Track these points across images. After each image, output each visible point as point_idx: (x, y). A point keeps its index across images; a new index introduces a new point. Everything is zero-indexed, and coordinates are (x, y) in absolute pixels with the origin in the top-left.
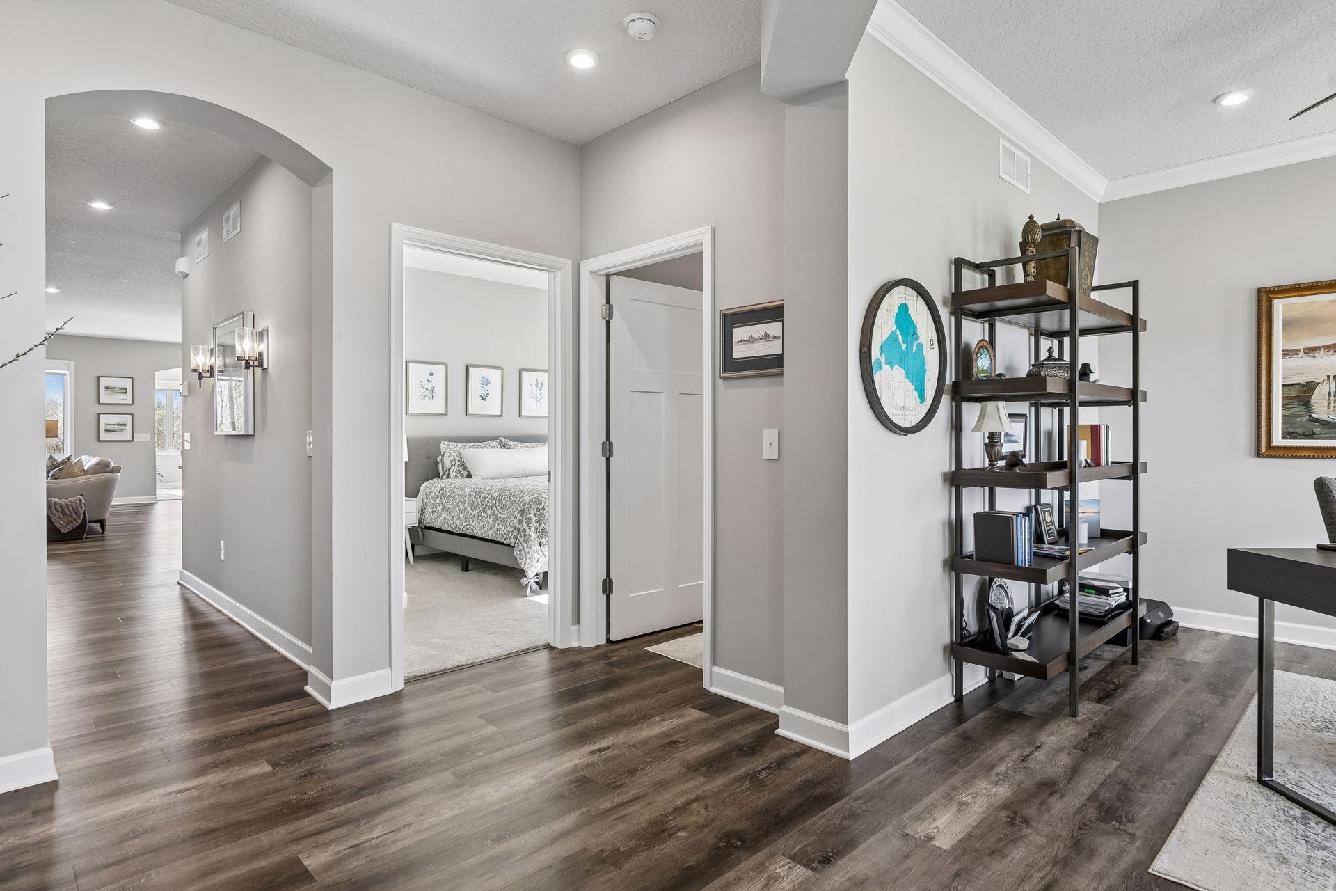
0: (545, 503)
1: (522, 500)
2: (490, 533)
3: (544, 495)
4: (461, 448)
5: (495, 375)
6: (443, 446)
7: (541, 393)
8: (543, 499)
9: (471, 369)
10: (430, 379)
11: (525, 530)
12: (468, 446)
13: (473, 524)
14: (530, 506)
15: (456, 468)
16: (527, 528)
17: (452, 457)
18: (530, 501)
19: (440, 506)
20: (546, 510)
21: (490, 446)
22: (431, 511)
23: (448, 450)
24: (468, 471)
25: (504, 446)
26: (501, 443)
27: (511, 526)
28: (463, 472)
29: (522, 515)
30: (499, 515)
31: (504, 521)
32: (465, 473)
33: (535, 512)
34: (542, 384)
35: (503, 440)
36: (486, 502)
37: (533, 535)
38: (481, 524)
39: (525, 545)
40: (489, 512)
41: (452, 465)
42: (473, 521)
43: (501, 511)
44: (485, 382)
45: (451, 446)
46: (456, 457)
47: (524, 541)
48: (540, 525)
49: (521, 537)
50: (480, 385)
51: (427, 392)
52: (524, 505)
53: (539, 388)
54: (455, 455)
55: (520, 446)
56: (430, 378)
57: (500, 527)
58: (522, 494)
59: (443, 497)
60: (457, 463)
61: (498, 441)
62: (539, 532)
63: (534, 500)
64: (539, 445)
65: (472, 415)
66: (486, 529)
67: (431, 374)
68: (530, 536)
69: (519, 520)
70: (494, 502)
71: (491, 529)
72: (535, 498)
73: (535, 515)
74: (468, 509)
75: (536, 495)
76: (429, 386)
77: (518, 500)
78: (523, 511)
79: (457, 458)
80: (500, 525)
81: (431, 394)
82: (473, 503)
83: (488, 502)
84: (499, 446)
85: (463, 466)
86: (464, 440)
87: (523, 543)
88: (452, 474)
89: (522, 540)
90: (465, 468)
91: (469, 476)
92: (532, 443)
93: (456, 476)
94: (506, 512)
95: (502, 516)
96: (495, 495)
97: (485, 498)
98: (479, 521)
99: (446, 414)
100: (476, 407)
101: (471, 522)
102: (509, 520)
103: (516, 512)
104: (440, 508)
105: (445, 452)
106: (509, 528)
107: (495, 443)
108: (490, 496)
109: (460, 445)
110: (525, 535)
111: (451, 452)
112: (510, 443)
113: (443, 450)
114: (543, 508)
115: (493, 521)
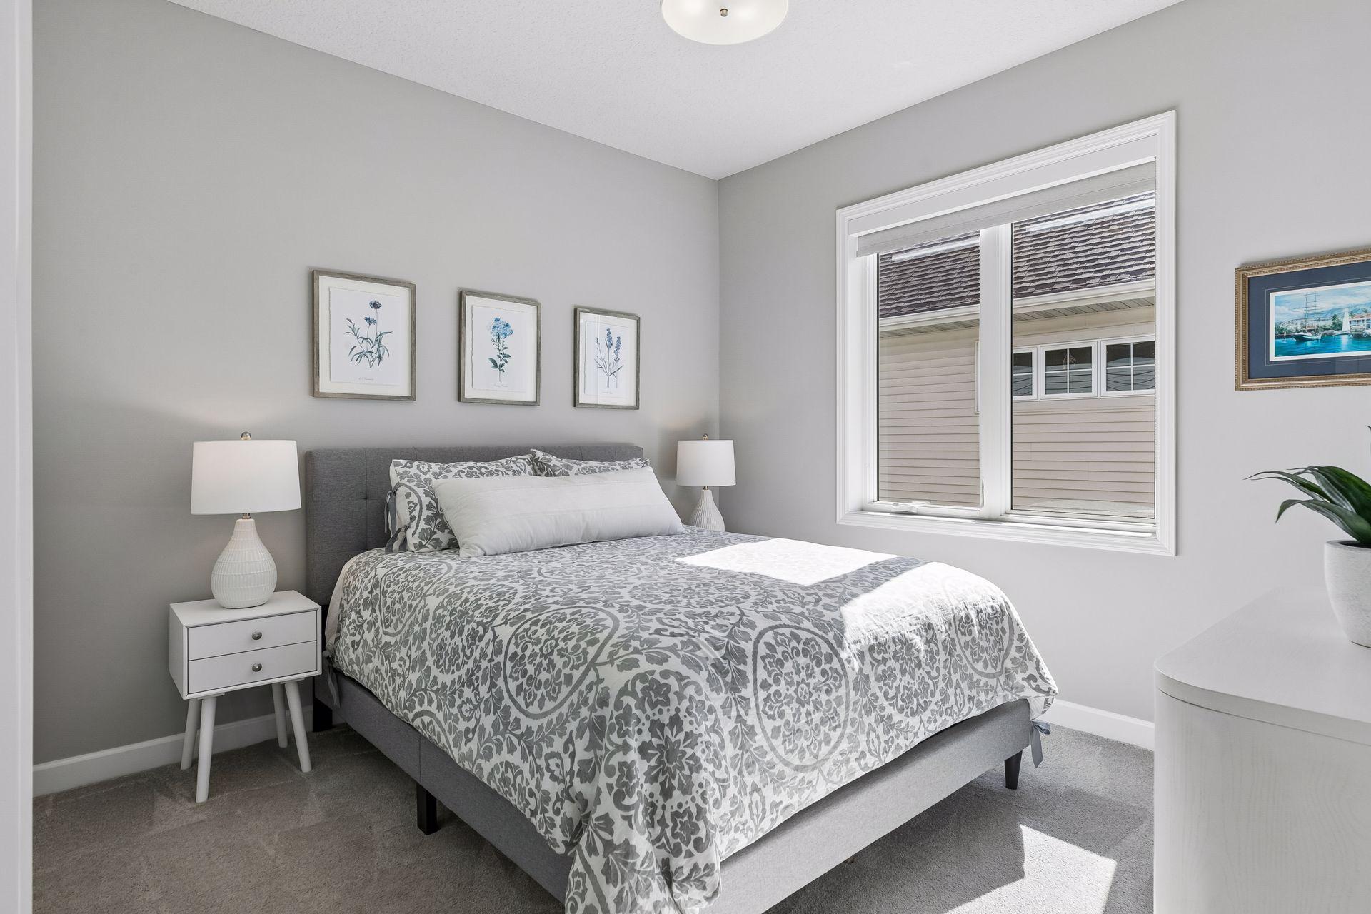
0: (680, 697)
1: (591, 676)
2: (487, 767)
3: (674, 664)
4: (436, 476)
5: (522, 318)
6: (395, 472)
7: (617, 360)
8: (672, 681)
9: (470, 301)
10: (373, 317)
11: (607, 823)
12: (454, 471)
13: (440, 716)
14: (626, 716)
15: (423, 525)
16: (616, 815)
17: (414, 498)
18: (623, 692)
19: (369, 630)
20: (687, 727)
21: (508, 468)
22: (349, 640)
23: (405, 481)
24: (451, 532)
25: (540, 469)
26: (534, 461)
27: (553, 778)
28: (439, 535)
29: (593, 745)
30: (514, 712)
31: (530, 745)
32: (443, 537)
33: (646, 736)
34: (619, 340)
35: (539, 454)
36: (477, 654)
37: (642, 844)
38: (462, 726)
39: (611, 892)
40: (483, 690)
41: (412, 518)
42: (439, 708)
43: (520, 700)
44: (502, 331)
45: (413, 471)
46: (423, 496)
47: (607, 870)
48: (667, 793)
49: (592, 850)
50: (490, 336)
51: (366, 346)
52: (603, 702)
53: (613, 348)
54: (421, 491)
55: (576, 467)
56: (372, 314)
57: (516, 759)
58: (592, 651)
59: (377, 608)
60: (426, 513)
61: (528, 457)
62: (662, 822)
63: (639, 686)
64: (617, 465)
65: (473, 401)
66: (473, 745)
67: (376, 306)
68: (628, 850)
69: (582, 763)
70: (500, 658)
71: (488, 756)
72: (642, 677)
73: (643, 750)
74: (430, 661)
75: (645, 666)
76: (371, 332)
77: (577, 674)
78: (597, 729)
79: (426, 500)
80: (518, 753)
81: (375, 351)
82: (442, 646)
83: (483, 655)
84: (529, 468)
85: (438, 518)
86: (446, 455)
87: (601, 879)
88: (413, 541)
89: (596, 863)
90: (444, 526)
91: (453, 546)
92: (602, 461)
93: (421, 546)
94: (534, 709)
95: (525, 722)
96: (505, 632)
97: (475, 637)
98: (455, 711)
99: (412, 398)
100: (480, 383)
101: (433, 708)
102: (546, 750)
103: (572, 726)
104: (369, 636)
105: (399, 485)
106: (547, 784)
107: (522, 462)
108: (489, 635)
109: (435, 467)
110: (608, 845)
111: (412, 485)
112: (554, 461)
113: (394, 479)
114: (676, 722)
115: (495, 725)
